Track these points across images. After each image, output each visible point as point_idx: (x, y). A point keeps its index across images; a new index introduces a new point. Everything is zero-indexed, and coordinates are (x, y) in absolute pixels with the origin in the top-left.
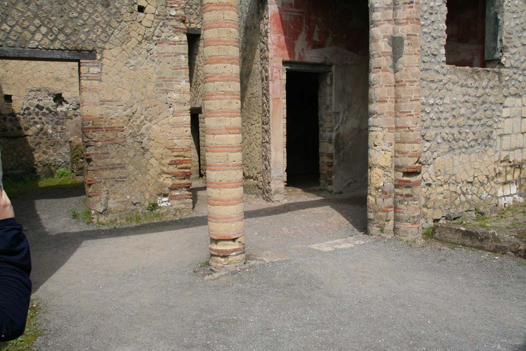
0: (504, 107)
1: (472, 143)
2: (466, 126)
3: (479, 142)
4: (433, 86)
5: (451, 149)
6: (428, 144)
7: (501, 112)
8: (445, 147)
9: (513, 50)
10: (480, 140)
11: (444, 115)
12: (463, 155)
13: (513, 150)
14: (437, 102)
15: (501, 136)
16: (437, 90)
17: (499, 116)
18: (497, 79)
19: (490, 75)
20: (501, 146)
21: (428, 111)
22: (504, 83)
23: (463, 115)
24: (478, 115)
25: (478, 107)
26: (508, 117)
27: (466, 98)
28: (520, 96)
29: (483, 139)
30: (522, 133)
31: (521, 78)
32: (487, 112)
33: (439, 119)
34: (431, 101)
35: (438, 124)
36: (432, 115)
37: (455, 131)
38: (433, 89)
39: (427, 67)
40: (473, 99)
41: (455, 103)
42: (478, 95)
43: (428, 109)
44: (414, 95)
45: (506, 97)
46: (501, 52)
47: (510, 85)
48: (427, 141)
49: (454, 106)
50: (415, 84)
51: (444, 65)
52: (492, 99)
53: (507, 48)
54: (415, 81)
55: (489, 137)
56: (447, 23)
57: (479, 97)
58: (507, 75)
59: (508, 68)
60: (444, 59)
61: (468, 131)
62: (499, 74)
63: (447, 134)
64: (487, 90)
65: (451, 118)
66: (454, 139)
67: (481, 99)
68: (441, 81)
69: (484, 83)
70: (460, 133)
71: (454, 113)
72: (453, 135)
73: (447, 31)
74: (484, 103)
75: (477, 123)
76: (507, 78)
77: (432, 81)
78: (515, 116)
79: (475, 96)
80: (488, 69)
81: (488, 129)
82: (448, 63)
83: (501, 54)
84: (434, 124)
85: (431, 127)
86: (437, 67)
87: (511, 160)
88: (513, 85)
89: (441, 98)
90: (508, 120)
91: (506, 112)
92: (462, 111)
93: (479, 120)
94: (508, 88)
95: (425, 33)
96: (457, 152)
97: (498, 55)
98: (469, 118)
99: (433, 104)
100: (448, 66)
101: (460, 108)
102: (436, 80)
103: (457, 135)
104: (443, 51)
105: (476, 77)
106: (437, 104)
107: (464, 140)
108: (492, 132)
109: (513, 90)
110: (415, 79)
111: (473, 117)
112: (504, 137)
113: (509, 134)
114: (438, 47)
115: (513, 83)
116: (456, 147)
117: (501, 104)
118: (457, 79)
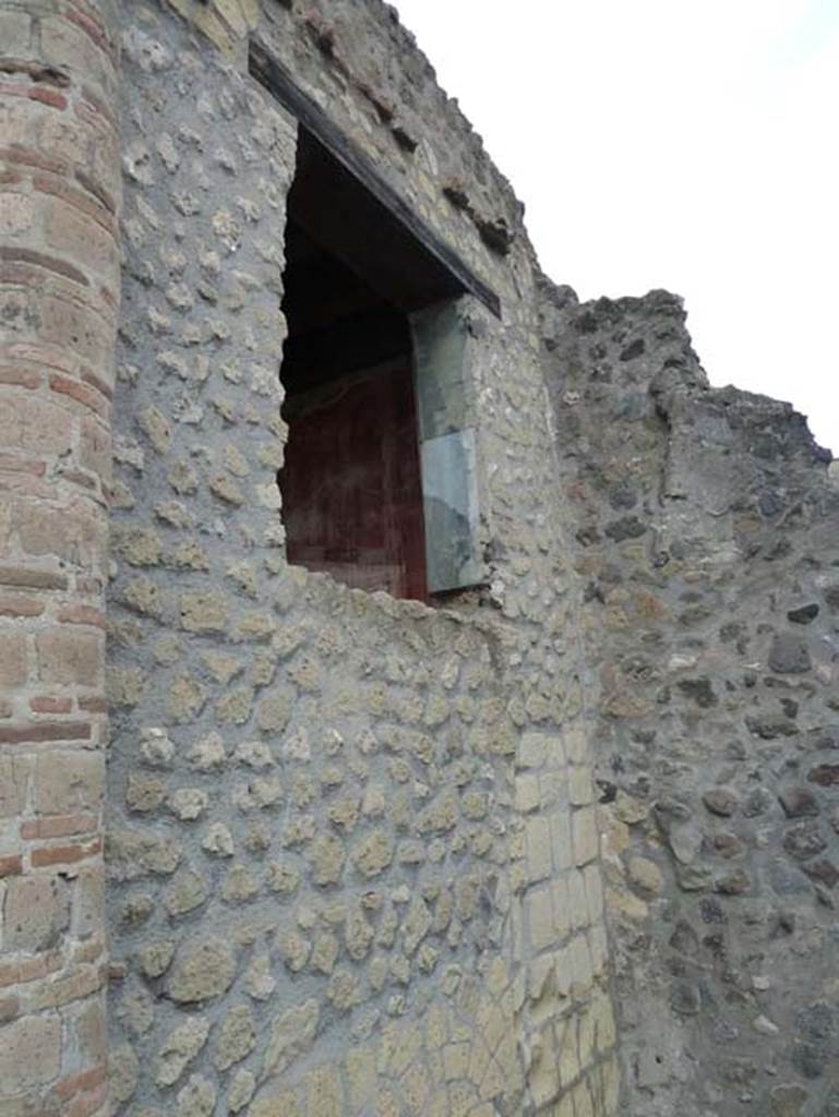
0: (519, 770)
1: (428, 953)
2: (397, 870)
3: (451, 938)
4: (222, 662)
5: (336, 1014)
6: (189, 1031)
7: (511, 788)
8: (299, 1011)
9: (520, 563)
10: (456, 927)
11: (288, 825)
12: (391, 1027)
13: (565, 943)
14: (245, 751)
15: (522, 891)
16: (243, 688)
17: (506, 807)
18: (486, 657)
19: (463, 640)
20: (527, 939)
21: (192, 811)
22: (508, 677)
23: (377, 818)
24: (437, 811)
25: (433, 771)
26: (535, 811)
27: (386, 731)
28: (558, 727)
29: (466, 923)
30: (580, 868)
31: (550, 663)
32: (467, 794)
33: (259, 850)
34: (210, 750)
35: (251, 885)
36: (216, 833)
37: (346, 905)
38: (223, 676)
39: (184, 556)
40: (411, 739)
41: (337, 755)
42: (429, 720)
43: (189, 801)
44: (34, 690)
45: (520, 729)
46: (487, 559)
47: (527, 686)
48: (188, 1006)
49: (334, 773)
50: (50, 600)
51: (277, 560)
52: (478, 737)
53: (503, 549)
54: (53, 583)
55: (486, 906)
56: (285, 375)
57: (437, 727)
58: (515, 648)
59: (513, 620)
60: (278, 532)
61: (403, 893)
62: (492, 638)
63: (306, 931)
64: (461, 700)
65: (321, 840)
66: (346, 955)
67: (443, 735)
68: (266, 640)
69: (448, 672)
70: (371, 913)
71: (338, 808)
72: (338, 929)
73: (287, 413)
74: (454, 753)
75: (437, 848)
76: (515, 659)
77: (216, 637)
78: (549, 806)
79: (419, 724)
80: (456, 615)
81: (481, 872)
82: (294, 553)
83: (486, 568)
84: (228, 887)
85: (214, 908)
86: (241, 567)
87: (565, 991)
88: (535, 686)
89: (265, 734)
90: (535, 819)
91: (527, 791)
92: (374, 797)
93: (445, 833)
94: (523, 697)
95: (169, 371)
96: (362, 1021)
97: (474, 573)
98: (402, 830)
99: (218, 768)
100: (298, 573)
101: (364, 782)
102: (235, 633)
103: (358, 931)
104: (271, 496)
105: (418, 642)
106: (245, 764)
107: (388, 948)
108: (493, 881)
109: (535, 706)
110: (47, 563)
111: (418, 821)
112: (534, 896)
113: (545, 880)
114: (244, 469)
115: (534, 677)
116: (357, 995)
117: (510, 756)
118: (341, 642)
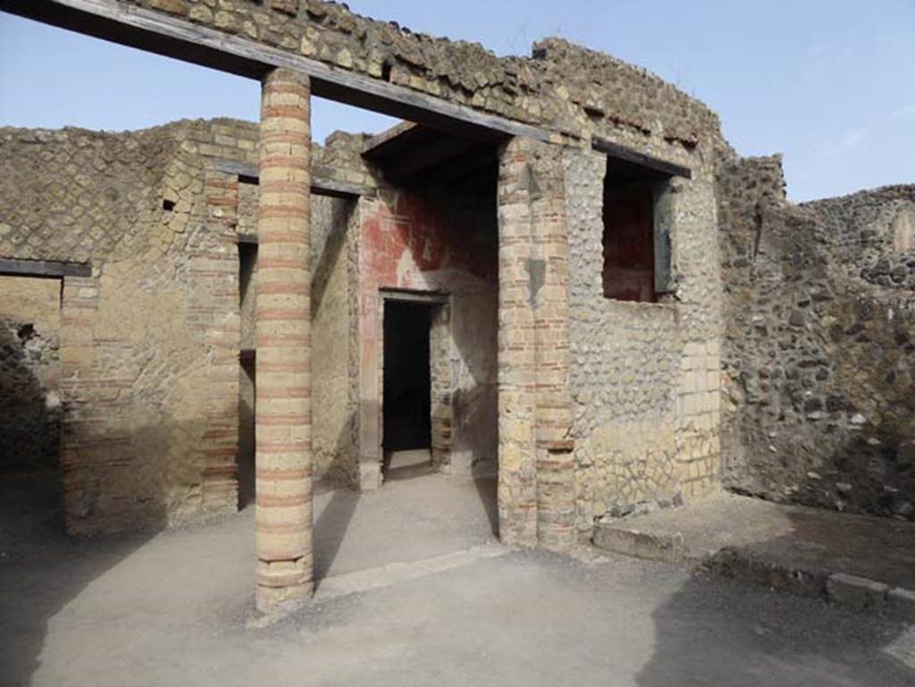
0: (684, 356)
1: (644, 406)
2: (635, 382)
3: (652, 404)
4: (588, 327)
5: (615, 415)
6: (582, 409)
7: (679, 362)
8: (605, 413)
9: (691, 281)
10: (654, 401)
11: (604, 367)
12: (631, 422)
13: (700, 414)
14: (593, 349)
15: (682, 395)
16: (593, 333)
17: (677, 368)
18: (672, 317)
19: (663, 314)
20: (682, 410)
21: (581, 362)
22: (681, 324)
23: (629, 367)
24: (649, 368)
25: (649, 356)
26: (690, 370)
27: (633, 343)
28: (704, 341)
29: (658, 400)
30: (710, 392)
31: (703, 317)
32: (662, 363)
33: (596, 373)
34: (585, 349)
35: (595, 380)
36: (587, 368)
37: (620, 388)
38: (588, 330)
39: (577, 302)
40: (640, 345)
41: (617, 350)
42: (648, 339)
43: (581, 360)
44: (561, 341)
45: (685, 342)
46: (676, 281)
47: (690, 327)
48: (582, 404)
49: (618, 355)
50: (562, 325)
51: (602, 298)
52: (667, 345)
53: (683, 277)
54: (562, 321)
55: (666, 397)
56: (604, 242)
57: (649, 343)
58: (686, 314)
59: (686, 303)
60: (602, 290)
61: (636, 389)
62: (675, 312)
63: (608, 393)
64: (660, 333)
65: (612, 371)
66: (618, 401)
67: (653, 345)
68: (598, 320)
69: (656, 326)
70: (626, 392)
71: (617, 364)
72: (617, 394)
73: (604, 254)
74: (657, 350)
75: (648, 377)
76: (685, 317)
77: (586, 321)
78: (698, 369)
79: (644, 341)
80: (661, 305)
81: (665, 387)
82: (606, 295)
83: (675, 285)
84: (590, 380)
85: (587, 385)
86: (592, 302)
87: (697, 428)
88: (694, 327)
89: (599, 345)
90: (689, 374)
91: (686, 363)
92: (628, 362)
93: (652, 374)
94: (688, 331)
95: (574, 255)
96: (623, 418)
97: (672, 286)
98: (637, 372)
99: (587, 353)
100: (607, 301)
101: (625, 357)
102: (591, 319)
103: (622, 396)
104: (600, 280)
105: (645, 315)
106: (594, 352)
107: (631, 402)
108: (669, 390)
109: (693, 333)
110: (562, 318)
111: (642, 370)
112: (686, 397)
113: (691, 393)
114: (592, 274)
115: (694, 323)
116: (622, 412)
117: (680, 352)
118: (620, 318)
